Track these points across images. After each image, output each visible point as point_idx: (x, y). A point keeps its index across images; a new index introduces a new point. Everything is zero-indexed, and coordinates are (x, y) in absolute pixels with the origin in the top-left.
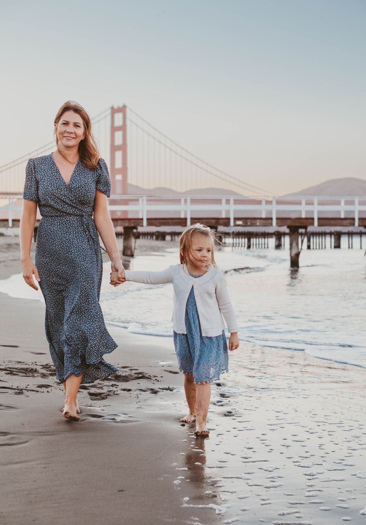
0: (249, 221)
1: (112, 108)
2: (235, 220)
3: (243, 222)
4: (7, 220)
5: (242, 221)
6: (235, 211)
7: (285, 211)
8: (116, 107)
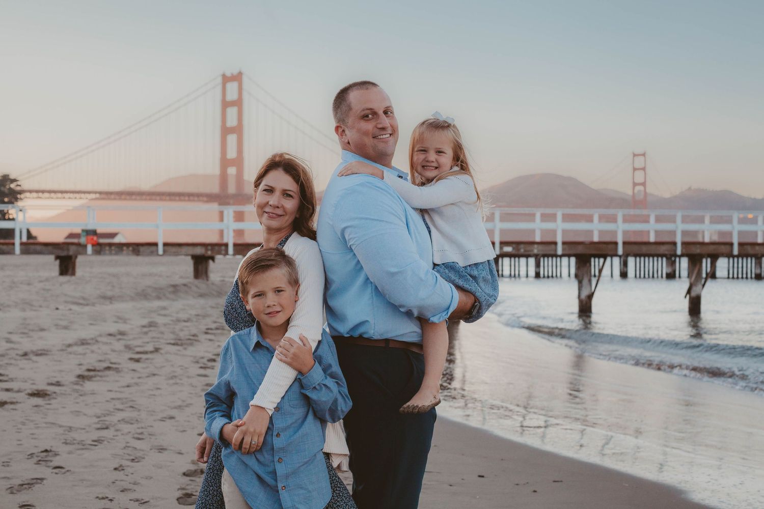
0: (522, 246)
1: (224, 76)
2: (502, 245)
3: (514, 249)
4: (156, 245)
5: (512, 246)
6: (502, 232)
7: (576, 232)
8: (228, 74)
